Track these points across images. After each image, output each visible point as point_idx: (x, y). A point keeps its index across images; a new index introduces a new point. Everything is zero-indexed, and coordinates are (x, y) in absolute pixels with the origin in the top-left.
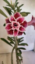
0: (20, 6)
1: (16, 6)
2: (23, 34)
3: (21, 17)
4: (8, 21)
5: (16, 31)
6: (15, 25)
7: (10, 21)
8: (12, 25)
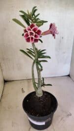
0: (37, 16)
1: (33, 14)
2: (39, 41)
3: (36, 27)
4: (25, 31)
5: (32, 38)
6: (31, 34)
7: (27, 30)
8: (29, 34)
